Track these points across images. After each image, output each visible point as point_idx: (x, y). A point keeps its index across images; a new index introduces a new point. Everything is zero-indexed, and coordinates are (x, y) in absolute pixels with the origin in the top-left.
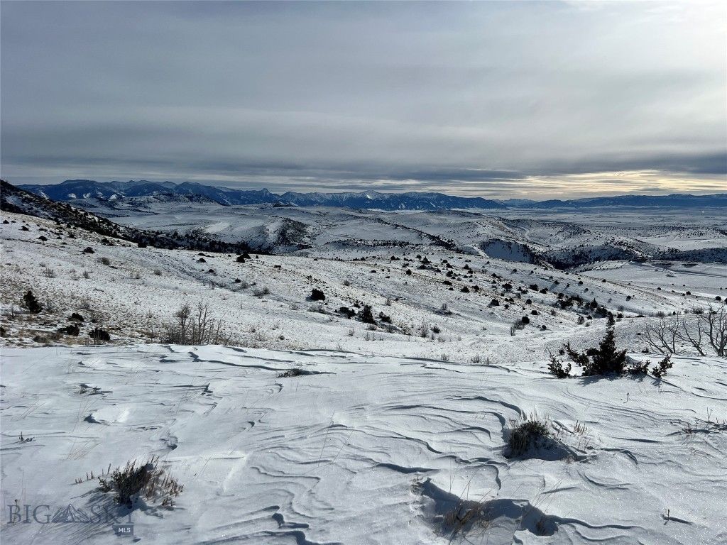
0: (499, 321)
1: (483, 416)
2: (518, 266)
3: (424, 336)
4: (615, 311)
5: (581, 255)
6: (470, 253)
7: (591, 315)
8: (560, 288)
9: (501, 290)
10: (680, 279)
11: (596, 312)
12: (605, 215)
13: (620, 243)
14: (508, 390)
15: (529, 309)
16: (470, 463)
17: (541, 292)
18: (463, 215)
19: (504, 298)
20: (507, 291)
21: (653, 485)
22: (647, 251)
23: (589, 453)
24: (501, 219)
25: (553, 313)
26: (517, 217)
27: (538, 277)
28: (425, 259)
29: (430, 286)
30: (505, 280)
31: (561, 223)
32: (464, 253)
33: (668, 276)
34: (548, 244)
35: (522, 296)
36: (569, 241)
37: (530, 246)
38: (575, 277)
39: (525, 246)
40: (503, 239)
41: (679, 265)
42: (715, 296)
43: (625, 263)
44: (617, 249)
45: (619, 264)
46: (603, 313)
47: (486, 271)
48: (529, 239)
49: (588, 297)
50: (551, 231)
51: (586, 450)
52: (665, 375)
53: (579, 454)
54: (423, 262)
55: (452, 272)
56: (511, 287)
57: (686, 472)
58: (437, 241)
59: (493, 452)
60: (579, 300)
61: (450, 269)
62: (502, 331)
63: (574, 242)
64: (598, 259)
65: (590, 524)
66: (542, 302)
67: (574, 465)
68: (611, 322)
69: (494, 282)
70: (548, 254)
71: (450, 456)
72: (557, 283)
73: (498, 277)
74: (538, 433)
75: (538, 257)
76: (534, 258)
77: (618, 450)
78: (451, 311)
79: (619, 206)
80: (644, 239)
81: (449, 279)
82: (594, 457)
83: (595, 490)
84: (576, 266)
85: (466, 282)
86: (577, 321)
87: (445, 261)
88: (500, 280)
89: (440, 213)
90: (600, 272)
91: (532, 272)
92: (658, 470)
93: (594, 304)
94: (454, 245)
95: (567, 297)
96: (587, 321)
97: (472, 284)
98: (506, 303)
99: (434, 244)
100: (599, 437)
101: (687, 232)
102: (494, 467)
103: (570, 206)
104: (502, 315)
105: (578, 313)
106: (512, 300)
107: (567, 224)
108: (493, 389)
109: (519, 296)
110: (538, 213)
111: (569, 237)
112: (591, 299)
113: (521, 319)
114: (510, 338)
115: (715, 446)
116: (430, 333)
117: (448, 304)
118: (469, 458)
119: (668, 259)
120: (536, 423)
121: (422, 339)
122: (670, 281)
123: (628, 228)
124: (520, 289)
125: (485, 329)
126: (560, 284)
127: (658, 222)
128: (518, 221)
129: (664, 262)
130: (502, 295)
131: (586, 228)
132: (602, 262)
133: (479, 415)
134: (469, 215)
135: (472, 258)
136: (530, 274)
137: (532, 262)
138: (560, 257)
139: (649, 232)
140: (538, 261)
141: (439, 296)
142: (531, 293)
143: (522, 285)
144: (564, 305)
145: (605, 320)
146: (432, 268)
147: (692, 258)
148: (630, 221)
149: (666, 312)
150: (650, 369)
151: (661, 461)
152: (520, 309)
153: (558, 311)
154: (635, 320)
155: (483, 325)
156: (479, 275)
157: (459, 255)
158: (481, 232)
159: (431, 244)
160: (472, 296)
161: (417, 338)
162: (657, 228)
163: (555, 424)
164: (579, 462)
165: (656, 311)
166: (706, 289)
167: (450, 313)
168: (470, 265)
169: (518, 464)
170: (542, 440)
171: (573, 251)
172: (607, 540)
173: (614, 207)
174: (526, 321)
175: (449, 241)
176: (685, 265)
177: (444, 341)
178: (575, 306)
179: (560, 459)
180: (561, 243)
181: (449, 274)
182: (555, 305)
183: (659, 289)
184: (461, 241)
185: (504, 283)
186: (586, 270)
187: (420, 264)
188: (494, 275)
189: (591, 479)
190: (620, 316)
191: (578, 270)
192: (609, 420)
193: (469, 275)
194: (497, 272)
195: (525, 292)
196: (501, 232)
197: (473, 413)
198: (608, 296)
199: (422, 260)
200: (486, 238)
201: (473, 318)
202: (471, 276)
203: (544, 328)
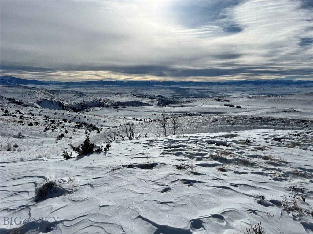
0: (50, 137)
1: (26, 185)
2: (57, 111)
3: (9, 150)
4: (100, 127)
5: (84, 105)
6: (32, 107)
7: (90, 130)
8: (77, 120)
9: (49, 123)
10: (122, 113)
11: (92, 128)
12: (93, 88)
13: (99, 100)
14: (41, 170)
15: (63, 130)
16: (16, 210)
17: (68, 122)
18: (26, 88)
19: (51, 126)
20: (53, 123)
21: (97, 195)
22: (110, 103)
23: (74, 189)
24: (46, 90)
25: (74, 131)
26: (54, 89)
27: (67, 115)
28: (6, 110)
29: (10, 124)
30: (51, 118)
31: (75, 92)
32: (28, 107)
33: (118, 112)
34: (70, 101)
35: (60, 125)
36: (79, 99)
37: (62, 102)
38: (83, 115)
39: (59, 102)
40: (48, 99)
41: (121, 108)
42: (133, 118)
43: (102, 108)
44: (98, 102)
45: (100, 108)
46: (95, 128)
47: (41, 114)
48: (61, 99)
49: (89, 123)
50: (71, 95)
51: (73, 188)
52: (108, 150)
53: (70, 190)
54: (5, 112)
55: (23, 116)
56: (54, 121)
57: (111, 186)
58: (12, 101)
59: (29, 201)
60: (85, 124)
61: (21, 115)
62: (51, 142)
63: (81, 100)
64: (91, 107)
65: (70, 220)
66: (69, 127)
67: (68, 196)
68: (98, 132)
69: (46, 119)
70: (70, 105)
71: (5, 209)
72: (75, 118)
73: (48, 117)
74: (51, 186)
75: (66, 107)
76: (64, 108)
77: (86, 184)
78: (24, 135)
79: (98, 85)
80: (108, 98)
81: (21, 120)
82: (76, 190)
83: (75, 204)
84: (83, 110)
85: (31, 121)
86: (85, 133)
87: (18, 111)
88: (49, 118)
89: (13, 87)
90: (92, 112)
91: (64, 114)
92: (101, 188)
93: (91, 125)
94: (23, 103)
95: (80, 123)
96: (89, 132)
97: (34, 121)
98: (52, 129)
99: (11, 103)
100: (79, 181)
101: (122, 95)
102: (28, 208)
103: (78, 84)
104: (51, 134)
105: (85, 129)
106: (55, 127)
107: (77, 92)
108: (34, 170)
109: (58, 125)
110: (64, 88)
111: (79, 98)
112: (90, 123)
113: (60, 135)
114: (55, 144)
115: (121, 173)
116: (13, 148)
117: (22, 132)
118: (15, 207)
119: (117, 105)
120: (51, 182)
121: (8, 152)
122: (118, 114)
123: (102, 94)
124: (58, 122)
125: (43, 142)
126: (77, 118)
127: (112, 91)
128: (55, 91)
129: (116, 107)
130: (50, 125)
131: (85, 94)
132: (93, 108)
133: (24, 185)
134: (30, 88)
135: (33, 108)
136: (63, 115)
137: (63, 109)
138: (76, 107)
139: (109, 95)
140: (66, 109)
141: (17, 129)
142: (64, 123)
143: (59, 120)
144: (79, 127)
145: (96, 131)
146: (11, 115)
147: (125, 105)
148: (102, 91)
149: (118, 126)
150: (103, 149)
151: (102, 184)
152: (59, 131)
153: (76, 130)
154: (107, 130)
155: (42, 140)
156: (38, 117)
157: (26, 108)
158: (37, 96)
159: (9, 103)
160: (35, 127)
161: (5, 152)
162: (112, 93)
163: (60, 180)
164: (69, 194)
165: (114, 126)
166: (130, 116)
167: (23, 137)
168: (32, 112)
169: (41, 203)
170: (54, 189)
171: (81, 104)
172: (76, 224)
173: (96, 85)
174: (62, 135)
175: (19, 101)
176: (123, 108)
177: (21, 151)
178: (84, 127)
179: (61, 195)
180: (76, 101)
181: (21, 117)
182: (75, 127)
183: (115, 117)
184: (26, 101)
185: (51, 120)
186: (87, 111)
187: (3, 113)
188: (45, 116)
189: (74, 200)
190: (102, 129)
191: (84, 111)
192: (85, 173)
193: (32, 117)
194: (47, 115)
195: (61, 123)
196: (47, 96)
197: (20, 184)
198: (96, 121)
199: (4, 111)
200: (40, 99)
201: (36, 137)
202: (34, 118)
203: (71, 138)
